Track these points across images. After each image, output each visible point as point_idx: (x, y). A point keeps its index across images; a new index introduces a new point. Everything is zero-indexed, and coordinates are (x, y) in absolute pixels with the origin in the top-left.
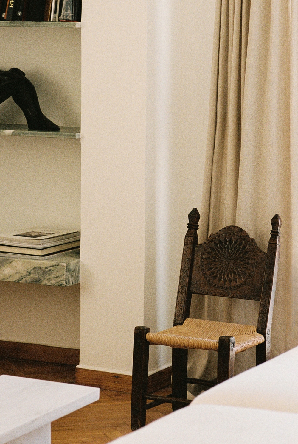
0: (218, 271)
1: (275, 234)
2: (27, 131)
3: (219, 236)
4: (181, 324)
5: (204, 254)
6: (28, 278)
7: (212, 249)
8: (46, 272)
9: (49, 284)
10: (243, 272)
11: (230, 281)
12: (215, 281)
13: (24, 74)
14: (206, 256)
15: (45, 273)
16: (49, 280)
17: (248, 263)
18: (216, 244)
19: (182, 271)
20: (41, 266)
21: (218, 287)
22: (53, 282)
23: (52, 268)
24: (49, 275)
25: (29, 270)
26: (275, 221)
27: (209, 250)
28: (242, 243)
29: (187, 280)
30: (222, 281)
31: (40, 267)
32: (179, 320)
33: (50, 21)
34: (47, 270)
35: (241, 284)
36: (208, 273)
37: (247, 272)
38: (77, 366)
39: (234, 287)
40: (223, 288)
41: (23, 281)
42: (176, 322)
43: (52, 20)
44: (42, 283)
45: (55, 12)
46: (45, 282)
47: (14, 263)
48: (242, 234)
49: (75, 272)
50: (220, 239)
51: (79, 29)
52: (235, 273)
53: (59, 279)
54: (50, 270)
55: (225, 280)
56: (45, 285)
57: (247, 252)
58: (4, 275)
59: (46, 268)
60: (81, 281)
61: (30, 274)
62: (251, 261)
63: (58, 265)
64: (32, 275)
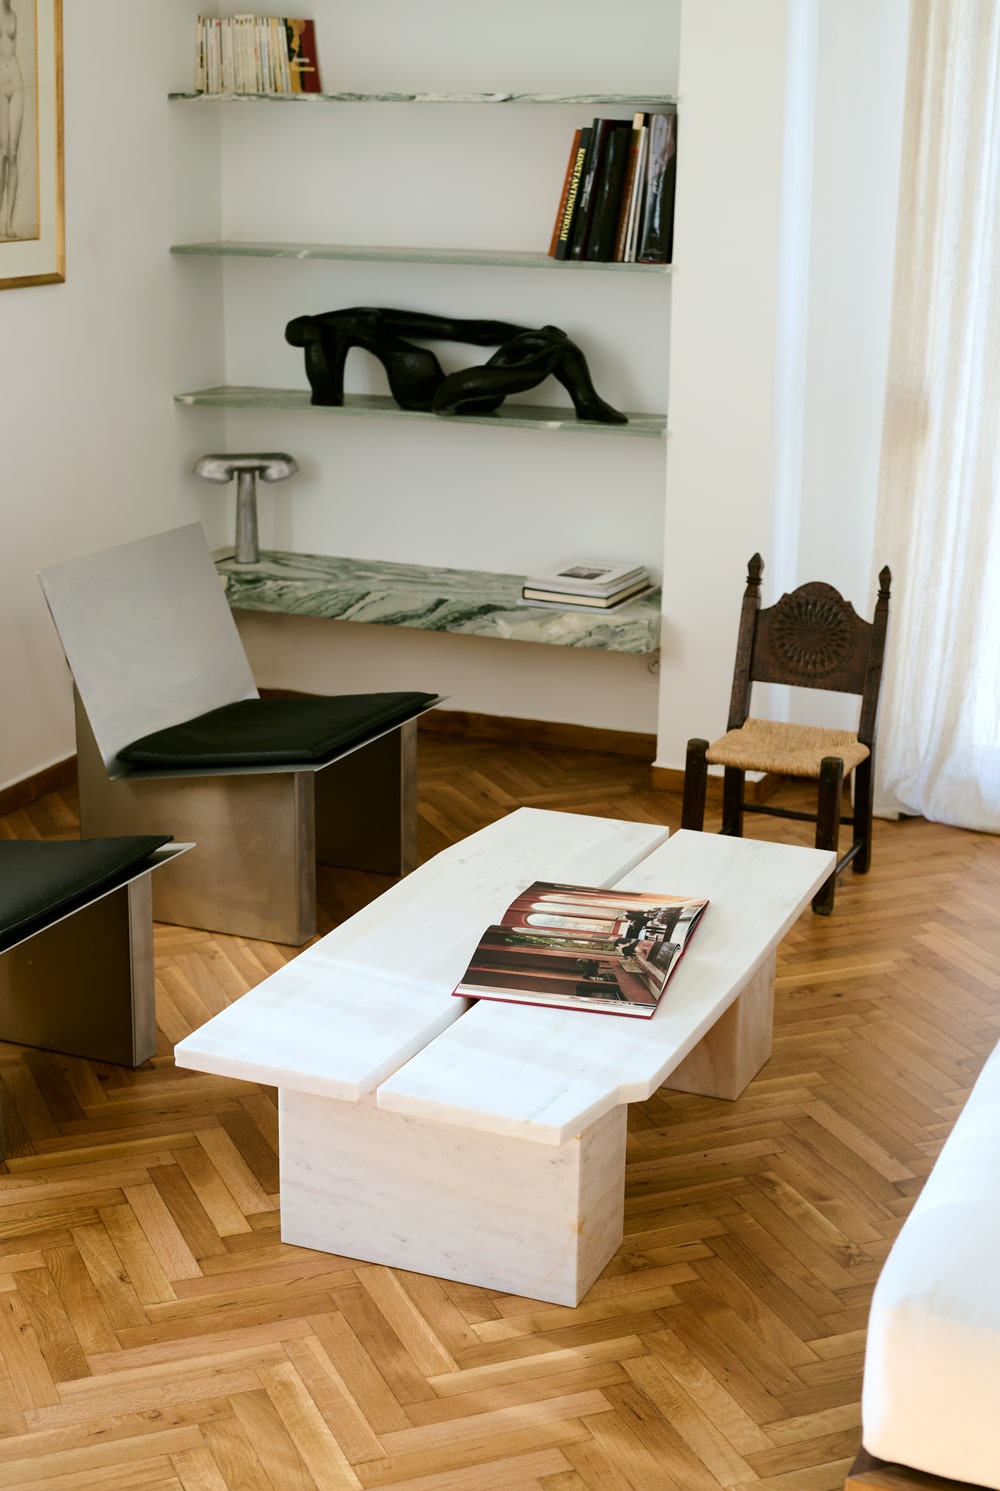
0: (795, 650)
1: (884, 596)
2: (573, 423)
3: (797, 597)
4: (739, 727)
5: (773, 623)
6: (589, 641)
7: (787, 615)
8: (617, 632)
9: (621, 650)
10: (836, 652)
11: (815, 663)
12: (792, 665)
13: (565, 335)
14: (777, 626)
15: (614, 634)
16: (621, 643)
17: (843, 639)
18: (792, 608)
19: (740, 647)
20: (609, 624)
21: (797, 673)
22: (627, 647)
23: (626, 628)
24: (622, 636)
25: (590, 629)
26: (885, 577)
27: (781, 617)
28: (832, 608)
29: (747, 661)
30: (802, 664)
31: (607, 626)
32: (737, 721)
33: (623, 261)
34: (618, 629)
35: (832, 670)
36: (780, 652)
37: (842, 652)
38: (654, 764)
39: (822, 674)
40: (803, 674)
41: (579, 645)
42: (733, 724)
43: (626, 259)
44: (609, 649)
45: (631, 248)
46: (615, 646)
47: (566, 619)
48: (833, 594)
49: (655, 630)
50: (800, 600)
51: (669, 276)
52: (822, 652)
53: (635, 644)
54: (623, 630)
55: (807, 663)
56: (615, 652)
57: (840, 622)
58: (549, 635)
59: (617, 627)
60: (663, 644)
61: (590, 634)
62: (848, 636)
63: (635, 623)
64: (593, 637)
